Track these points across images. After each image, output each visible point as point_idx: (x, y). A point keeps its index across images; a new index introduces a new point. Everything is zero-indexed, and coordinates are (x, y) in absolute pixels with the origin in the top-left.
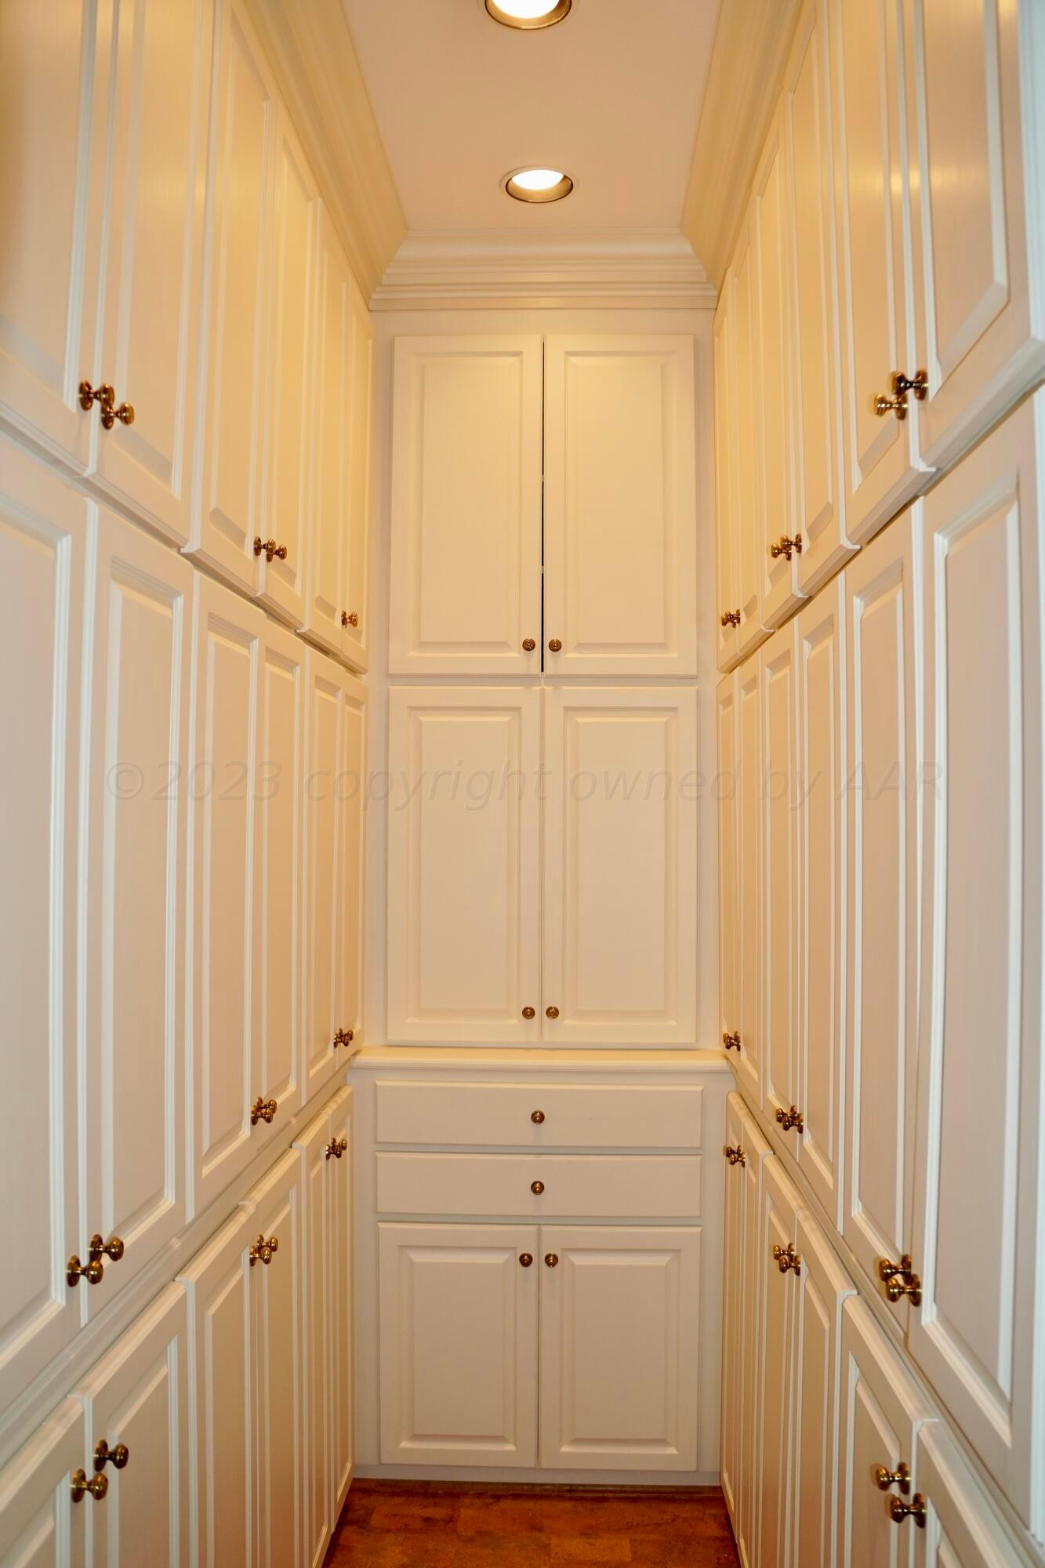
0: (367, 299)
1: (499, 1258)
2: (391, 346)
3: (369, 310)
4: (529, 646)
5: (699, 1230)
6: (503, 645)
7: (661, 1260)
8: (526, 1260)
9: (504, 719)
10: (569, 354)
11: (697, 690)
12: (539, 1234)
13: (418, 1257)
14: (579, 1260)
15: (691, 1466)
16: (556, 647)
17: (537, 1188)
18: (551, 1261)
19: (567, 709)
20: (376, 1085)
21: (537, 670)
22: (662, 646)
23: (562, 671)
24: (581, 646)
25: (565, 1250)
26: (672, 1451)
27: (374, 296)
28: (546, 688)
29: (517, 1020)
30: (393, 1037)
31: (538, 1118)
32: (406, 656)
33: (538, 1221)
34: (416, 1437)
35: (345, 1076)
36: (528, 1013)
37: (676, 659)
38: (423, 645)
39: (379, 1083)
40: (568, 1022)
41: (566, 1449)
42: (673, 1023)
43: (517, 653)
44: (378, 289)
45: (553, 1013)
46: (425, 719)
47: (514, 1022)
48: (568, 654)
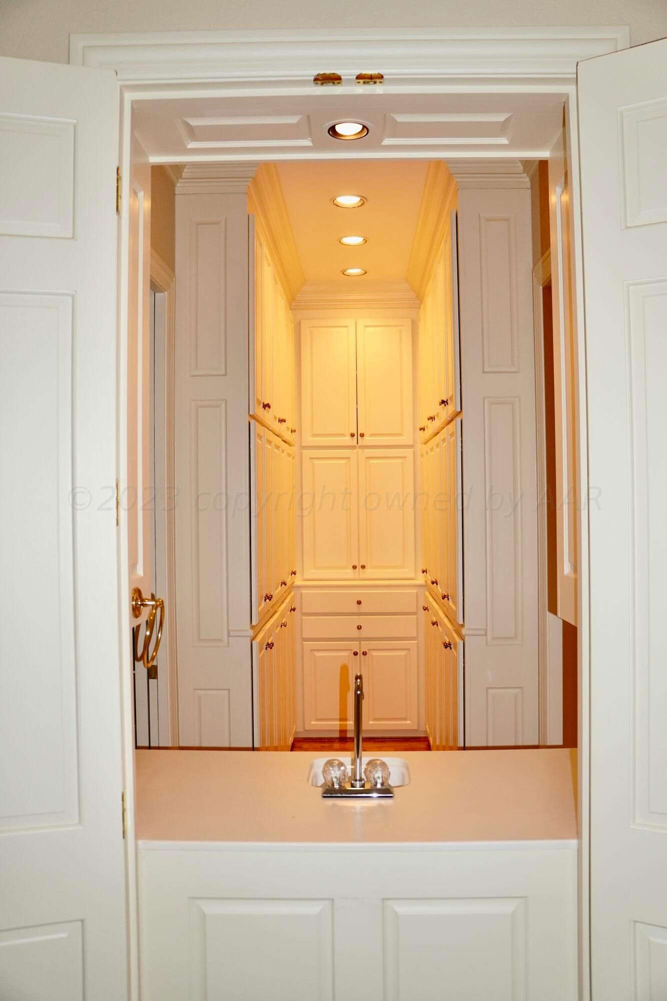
0: (290, 305)
1: (346, 654)
2: (299, 323)
3: (291, 309)
4: (352, 435)
5: (416, 642)
6: (343, 435)
7: (403, 653)
8: (356, 654)
9: (343, 462)
10: (366, 326)
11: (414, 450)
12: (360, 644)
13: (318, 654)
14: (375, 654)
15: (416, 728)
16: (362, 435)
17: (359, 628)
18: (365, 654)
19: (366, 458)
20: (302, 593)
21: (355, 444)
22: (399, 435)
23: (364, 444)
24: (372, 435)
25: (369, 650)
26: (409, 722)
27: (293, 304)
28: (359, 450)
29: (350, 570)
30: (306, 577)
31: (359, 603)
32: (309, 440)
33: (359, 639)
34: (317, 720)
35: (291, 590)
36: (354, 567)
37: (406, 439)
38: (314, 435)
39: (303, 592)
40: (369, 570)
41: (371, 722)
42: (406, 570)
43: (348, 438)
44: (294, 301)
45: (363, 567)
46: (316, 462)
47: (349, 571)
48: (366, 438)
